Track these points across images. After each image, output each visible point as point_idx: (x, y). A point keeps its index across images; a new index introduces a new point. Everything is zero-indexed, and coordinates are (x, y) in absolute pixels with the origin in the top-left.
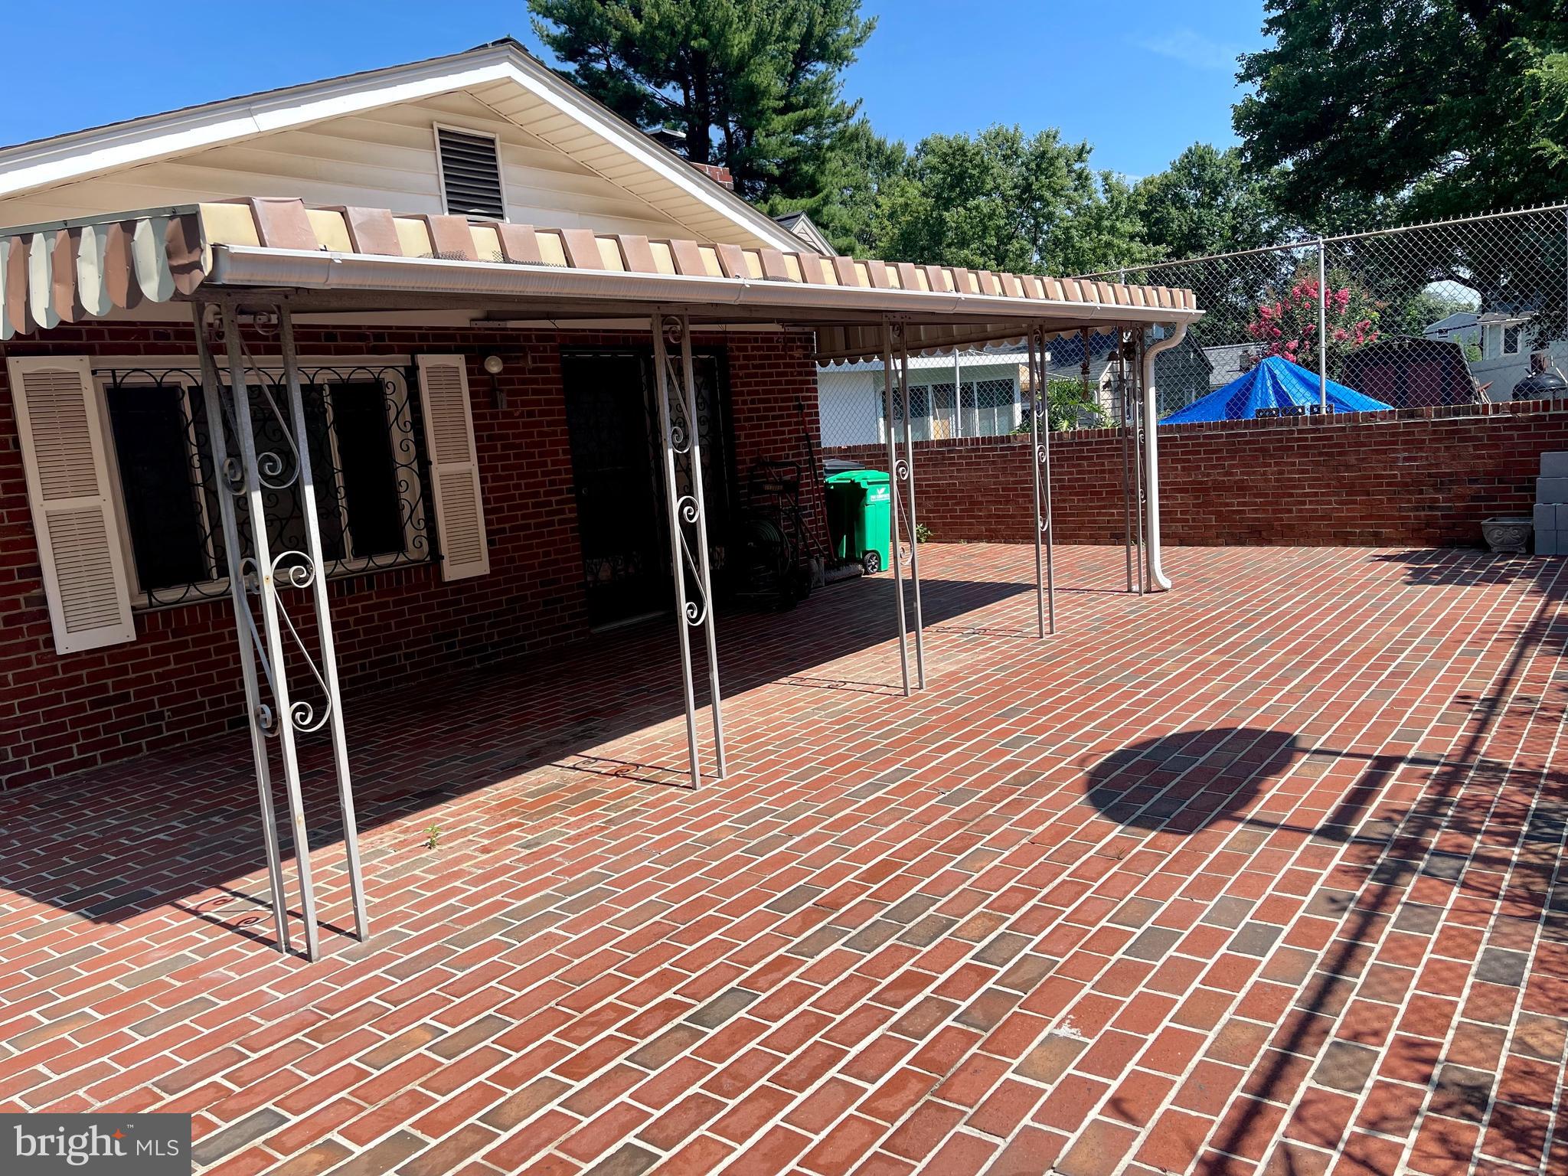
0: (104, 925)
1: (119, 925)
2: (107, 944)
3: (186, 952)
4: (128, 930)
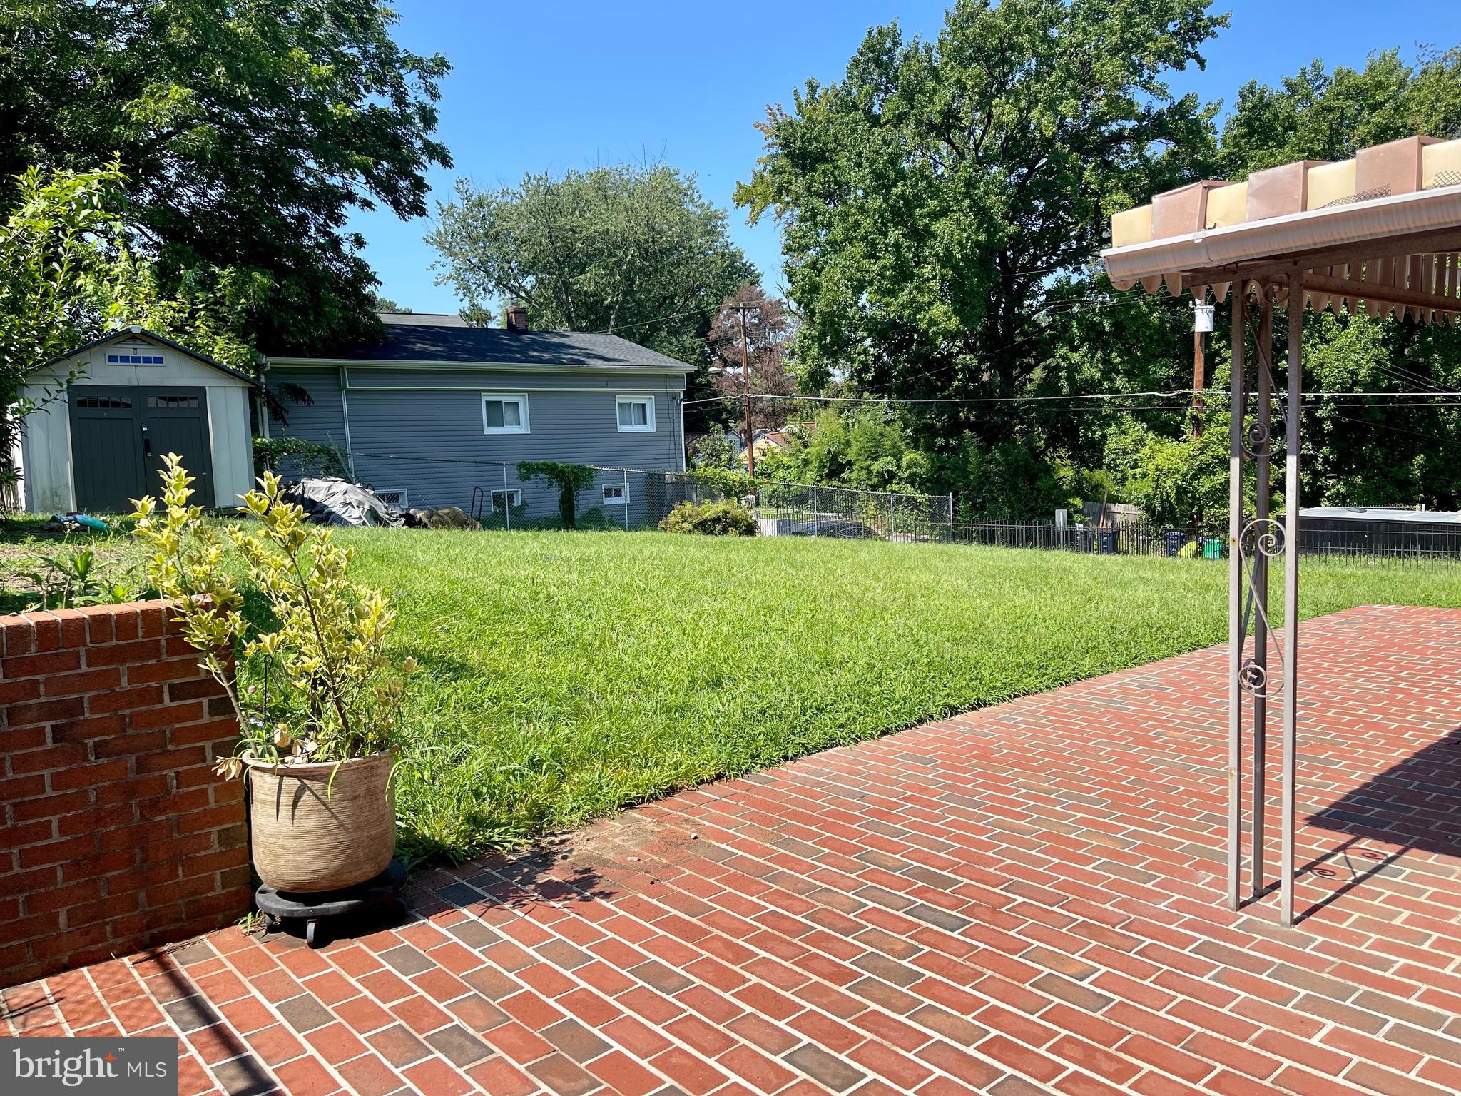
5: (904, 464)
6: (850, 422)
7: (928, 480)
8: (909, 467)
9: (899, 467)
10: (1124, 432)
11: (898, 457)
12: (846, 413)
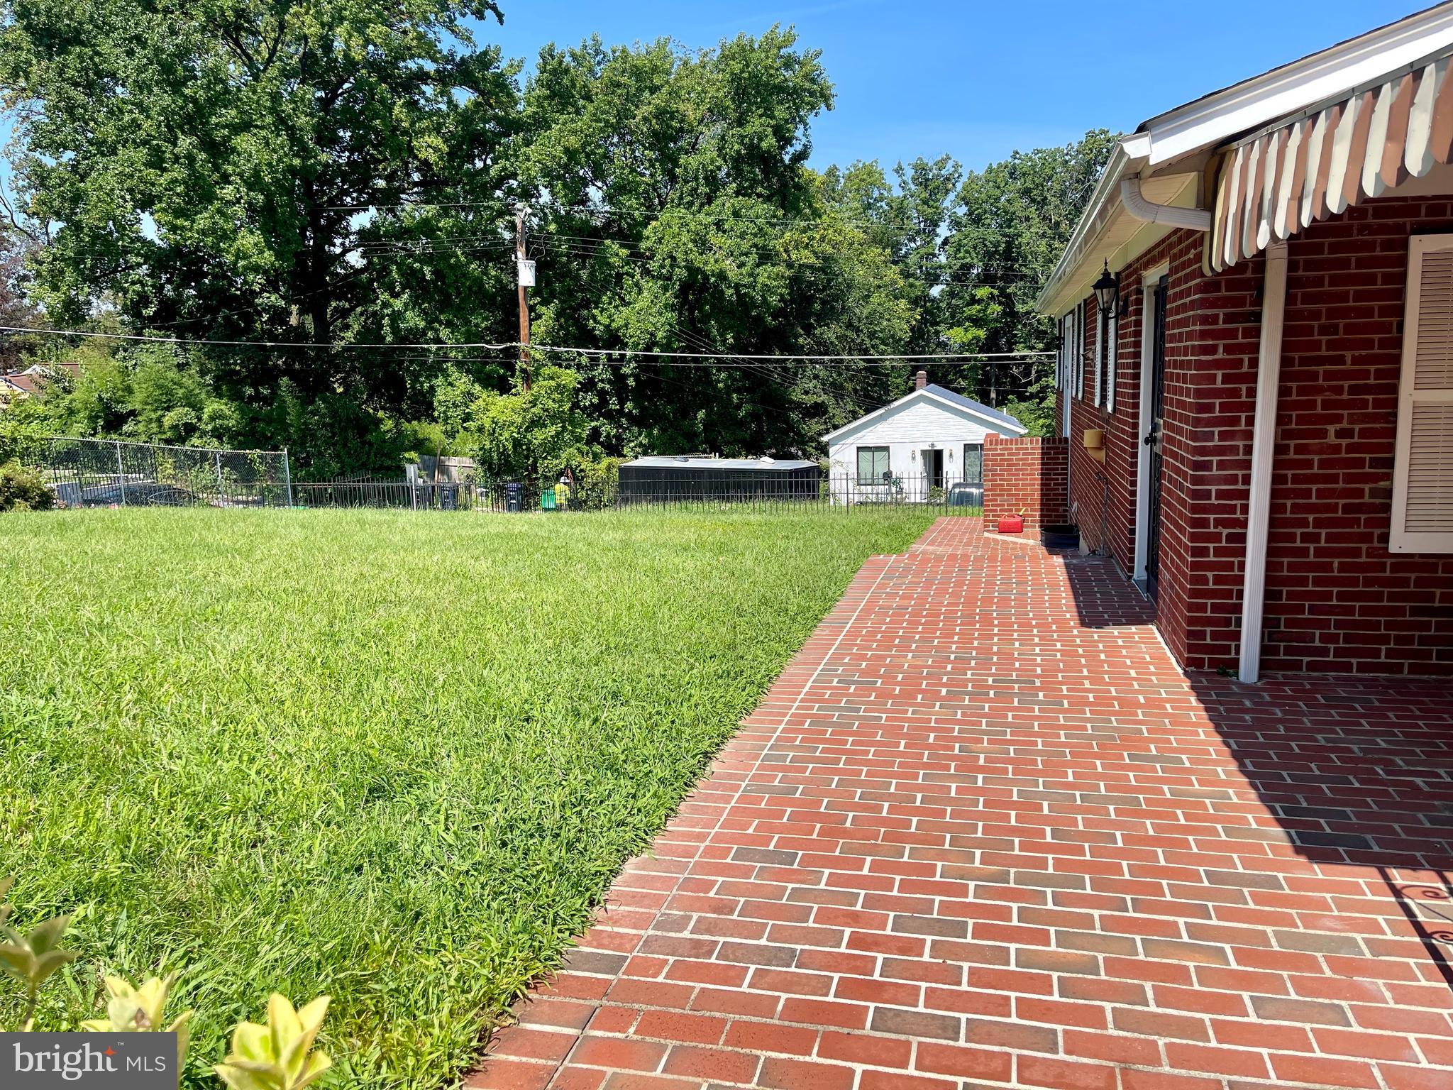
0: (1302, 859)
1: (1315, 866)
2: (1292, 883)
3: (1359, 937)
4: (1320, 876)
5: (205, 417)
6: (130, 364)
7: (238, 434)
8: (212, 418)
9: (200, 419)
10: (450, 384)
11: (197, 407)
12: (121, 354)
